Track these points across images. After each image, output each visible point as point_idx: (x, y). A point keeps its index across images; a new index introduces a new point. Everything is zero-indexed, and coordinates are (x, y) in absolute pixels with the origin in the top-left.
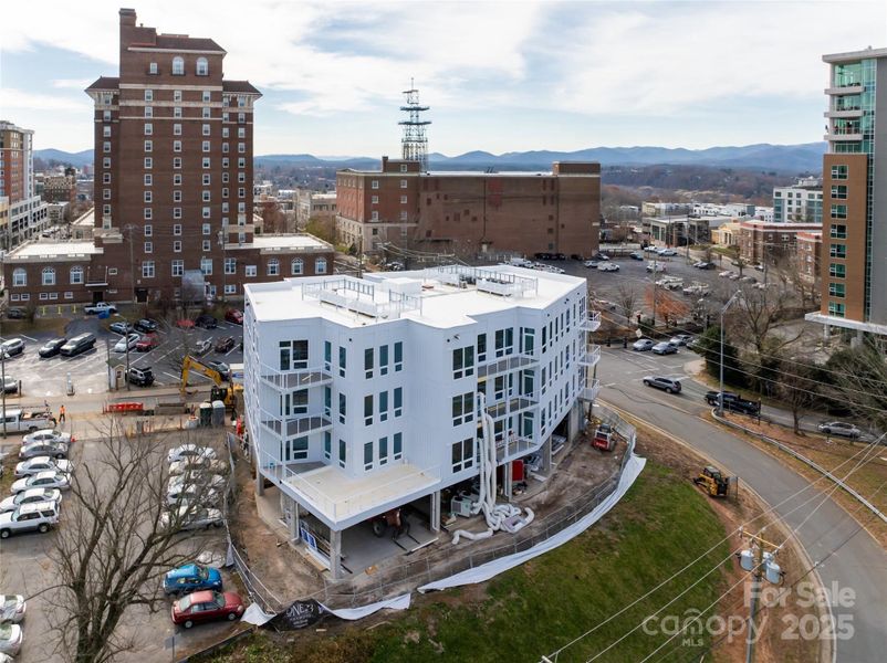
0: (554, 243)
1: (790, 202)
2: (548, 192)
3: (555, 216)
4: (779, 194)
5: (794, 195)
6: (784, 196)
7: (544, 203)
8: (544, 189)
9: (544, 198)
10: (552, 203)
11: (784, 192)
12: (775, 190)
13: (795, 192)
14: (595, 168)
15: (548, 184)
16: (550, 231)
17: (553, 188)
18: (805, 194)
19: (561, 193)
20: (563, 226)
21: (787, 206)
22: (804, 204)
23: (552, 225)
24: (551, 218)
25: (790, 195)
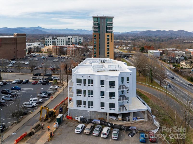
0: (15, 55)
1: (49, 41)
2: (14, 42)
3: (16, 48)
4: (46, 40)
5: (50, 40)
6: (47, 40)
7: (13, 45)
8: (13, 41)
9: (13, 43)
10: (15, 44)
11: (47, 39)
12: (45, 39)
13: (50, 39)
14: (25, 35)
15: (14, 39)
16: (14, 52)
17: (15, 40)
18: (52, 39)
19: (17, 42)
20: (18, 51)
21: (48, 42)
22: (51, 41)
23: (15, 50)
24: (15, 49)
25: (49, 40)
